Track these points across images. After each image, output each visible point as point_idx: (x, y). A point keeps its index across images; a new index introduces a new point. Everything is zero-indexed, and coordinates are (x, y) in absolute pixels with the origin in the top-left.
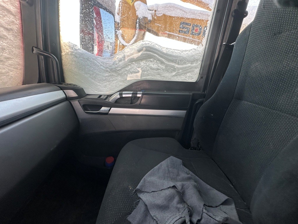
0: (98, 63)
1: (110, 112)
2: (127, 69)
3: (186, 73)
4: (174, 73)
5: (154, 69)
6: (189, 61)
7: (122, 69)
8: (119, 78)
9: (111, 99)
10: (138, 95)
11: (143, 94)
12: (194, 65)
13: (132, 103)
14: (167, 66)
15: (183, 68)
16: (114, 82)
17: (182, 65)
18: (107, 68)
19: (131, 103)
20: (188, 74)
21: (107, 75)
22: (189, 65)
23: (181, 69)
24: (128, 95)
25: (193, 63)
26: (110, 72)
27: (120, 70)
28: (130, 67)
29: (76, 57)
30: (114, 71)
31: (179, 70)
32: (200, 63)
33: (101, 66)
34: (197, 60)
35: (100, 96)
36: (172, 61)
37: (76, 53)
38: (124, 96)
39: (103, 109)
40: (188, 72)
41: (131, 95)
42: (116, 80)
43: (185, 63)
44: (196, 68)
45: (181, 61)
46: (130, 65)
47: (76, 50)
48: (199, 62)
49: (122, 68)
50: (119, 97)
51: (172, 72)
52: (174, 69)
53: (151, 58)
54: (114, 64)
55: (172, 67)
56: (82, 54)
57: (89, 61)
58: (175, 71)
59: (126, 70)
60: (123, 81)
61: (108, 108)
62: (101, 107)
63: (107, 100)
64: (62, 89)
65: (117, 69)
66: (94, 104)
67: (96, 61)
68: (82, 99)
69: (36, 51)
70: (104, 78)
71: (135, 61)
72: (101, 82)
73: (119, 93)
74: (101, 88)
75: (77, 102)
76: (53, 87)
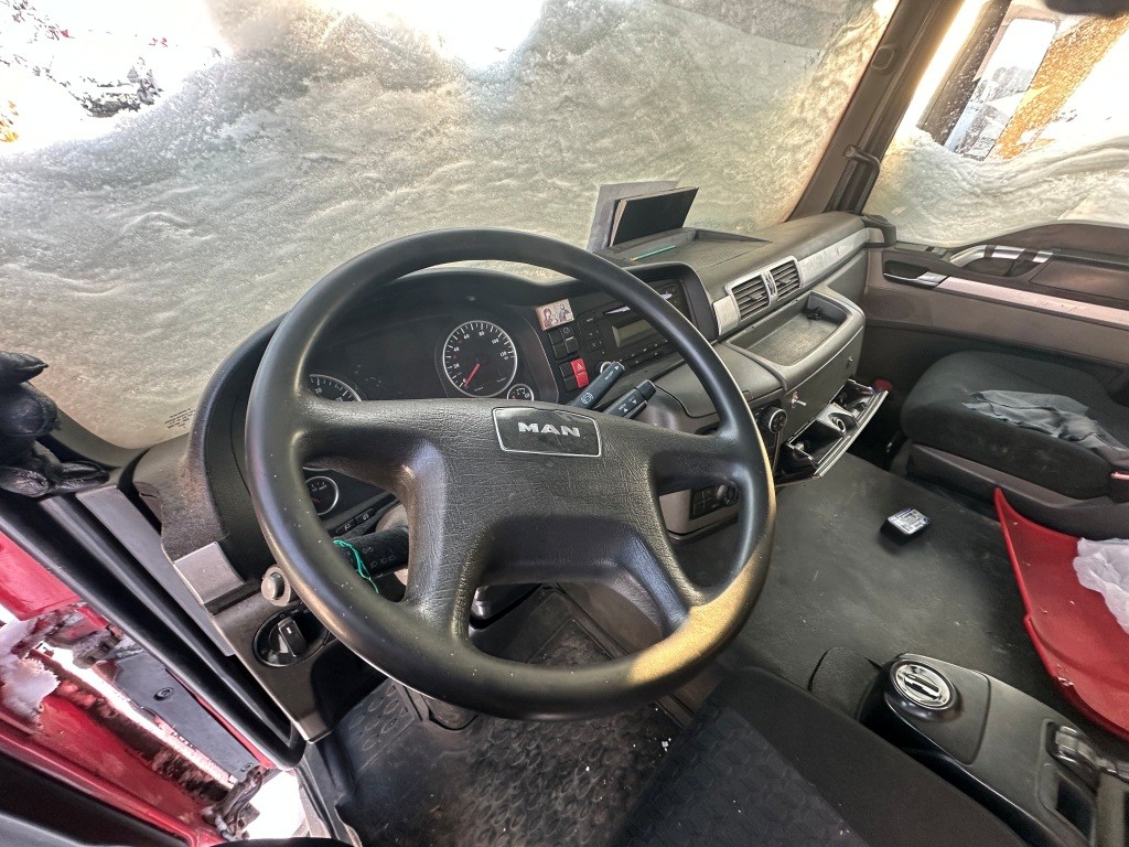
0: (958, 175)
1: (940, 286)
2: (1033, 191)
7: (1016, 190)
8: (998, 212)
9: (954, 260)
10: (1036, 260)
11: (1052, 258)
13: (1009, 274)
16: (978, 220)
18: (978, 186)
19: (1007, 275)
21: (967, 201)
24: (1005, 254)
26: (978, 196)
27: (1011, 192)
28: (1045, 186)
29: (913, 160)
30: (994, 194)
33: (964, 180)
35: (930, 249)
37: (917, 153)
38: (995, 255)
39: (927, 278)
41: (1015, 257)
42: (984, 216)
46: (1050, 181)
47: (922, 145)
49: (1021, 188)
50: (982, 255)
54: (1000, 178)
56: (930, 154)
57: (940, 169)
59: (1029, 194)
60: (1005, 220)
61: (941, 277)
62: (923, 271)
63: (944, 259)
64: (867, 225)
65: (1004, 190)
66: (908, 264)
67: (955, 171)
68: (891, 249)
69: (852, 153)
70: (955, 209)
71: (1070, 173)
72: (943, 217)
73: (984, 247)
74: (935, 231)
75: (880, 254)
76: (855, 221)
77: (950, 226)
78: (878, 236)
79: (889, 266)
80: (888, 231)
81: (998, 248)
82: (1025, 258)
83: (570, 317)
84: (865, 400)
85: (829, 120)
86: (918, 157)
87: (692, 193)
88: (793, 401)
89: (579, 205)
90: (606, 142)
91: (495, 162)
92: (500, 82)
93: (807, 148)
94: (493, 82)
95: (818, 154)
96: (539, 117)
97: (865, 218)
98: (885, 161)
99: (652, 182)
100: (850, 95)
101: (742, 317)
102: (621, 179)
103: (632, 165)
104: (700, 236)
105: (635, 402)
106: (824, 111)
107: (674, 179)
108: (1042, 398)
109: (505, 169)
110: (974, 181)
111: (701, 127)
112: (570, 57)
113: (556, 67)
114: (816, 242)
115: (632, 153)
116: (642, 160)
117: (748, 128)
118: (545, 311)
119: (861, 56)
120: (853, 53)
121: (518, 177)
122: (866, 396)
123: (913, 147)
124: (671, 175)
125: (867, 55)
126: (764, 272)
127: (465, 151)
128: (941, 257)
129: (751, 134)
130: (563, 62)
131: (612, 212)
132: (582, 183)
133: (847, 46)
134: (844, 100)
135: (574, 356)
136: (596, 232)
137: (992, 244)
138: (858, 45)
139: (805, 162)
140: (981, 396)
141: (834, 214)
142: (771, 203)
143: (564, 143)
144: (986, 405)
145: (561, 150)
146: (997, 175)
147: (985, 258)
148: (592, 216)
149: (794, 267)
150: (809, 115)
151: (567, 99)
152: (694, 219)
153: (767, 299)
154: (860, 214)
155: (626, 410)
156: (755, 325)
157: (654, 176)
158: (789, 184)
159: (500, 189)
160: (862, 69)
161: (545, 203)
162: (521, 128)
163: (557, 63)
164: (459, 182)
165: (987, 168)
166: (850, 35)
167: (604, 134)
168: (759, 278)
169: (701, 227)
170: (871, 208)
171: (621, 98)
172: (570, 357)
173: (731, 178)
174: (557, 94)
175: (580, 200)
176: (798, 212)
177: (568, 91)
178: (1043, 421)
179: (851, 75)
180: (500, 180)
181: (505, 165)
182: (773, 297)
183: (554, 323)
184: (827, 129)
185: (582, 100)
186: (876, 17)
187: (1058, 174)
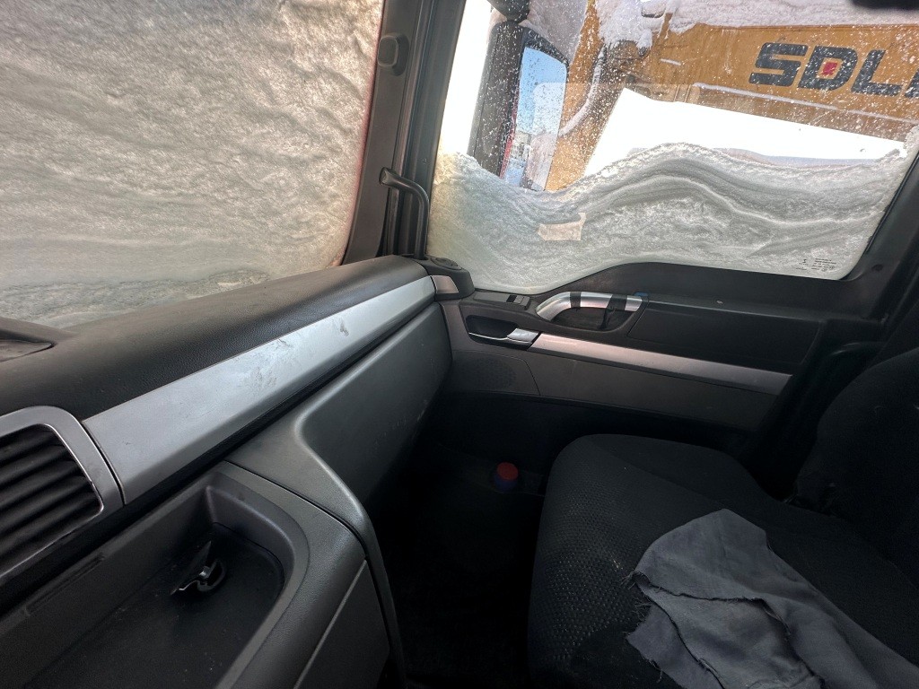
1: (535, 345)
3: (808, 249)
4: (758, 246)
5: (686, 230)
6: (827, 208)
9: (542, 310)
10: (628, 308)
11: (644, 305)
12: (849, 220)
13: (605, 326)
14: (736, 220)
15: (799, 230)
17: (798, 218)
19: (602, 327)
20: (815, 253)
22: (828, 220)
23: (790, 232)
24: (593, 301)
25: (846, 216)
31: (782, 236)
32: (875, 214)
34: (866, 205)
35: (512, 297)
36: (761, 207)
38: (583, 304)
39: (518, 335)
40: (816, 246)
41: (604, 305)
43: (812, 214)
44: (853, 230)
45: (794, 206)
47: (470, 172)
48: (873, 213)
50: (568, 305)
51: (750, 242)
52: (764, 231)
53: (684, 196)
55: (754, 226)
56: (482, 183)
57: (497, 200)
58: (765, 239)
60: (578, 260)
61: (532, 335)
62: (511, 327)
63: (530, 311)
64: (430, 271)
66: (495, 318)
67: (514, 203)
68: (468, 300)
70: (526, 248)
71: (628, 204)
72: (516, 259)
73: (568, 294)
74: (512, 275)
75: (456, 308)
76: (417, 268)
77: (526, 268)
78: (448, 285)
79: (472, 322)
80: (461, 278)
81: (584, 294)
82: (616, 306)
86: (470, 186)
93: (324, 167)
97: (427, 263)
98: (436, 192)
106: (326, 114)
119: (355, 41)
120: (336, 29)
123: (461, 174)
128: (526, 308)
129: (111, 101)
133: (319, 11)
137: (575, 288)
138: (341, 21)
139: (330, 189)
141: (391, 257)
146: (557, 207)
147: (573, 308)
150: (297, 113)
154: (422, 258)
158: (314, 218)
170: (433, 250)
176: (348, 256)
187: (617, 205)
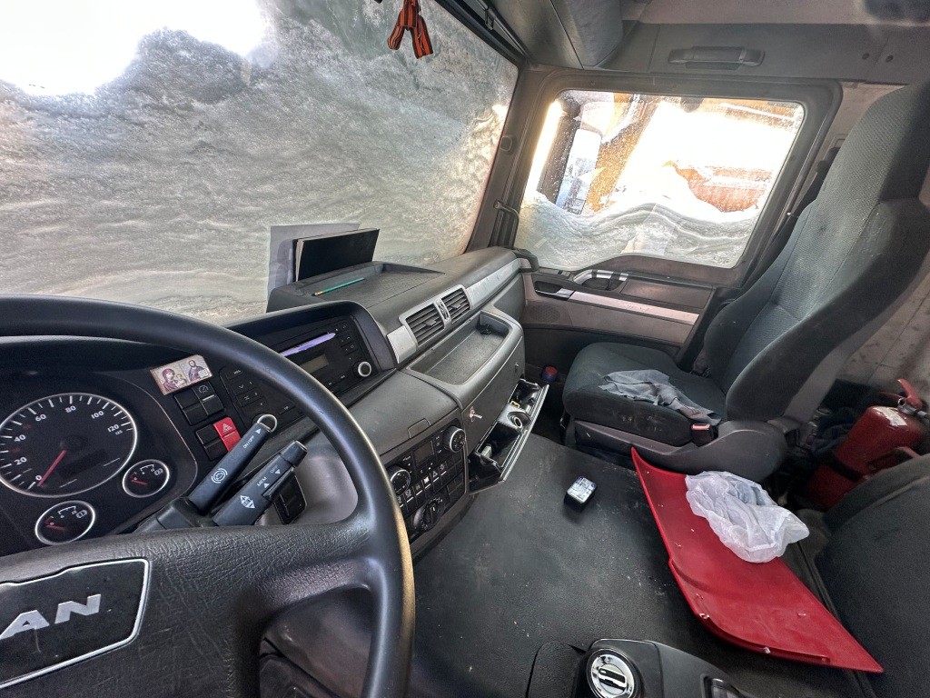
0: (567, 223)
1: (571, 298)
2: (610, 234)
3: (716, 252)
4: (692, 249)
5: (656, 239)
6: (725, 232)
7: (601, 234)
8: (594, 248)
9: (577, 279)
10: (621, 279)
11: (629, 277)
12: (736, 238)
13: (608, 288)
14: (681, 236)
15: (712, 241)
16: (584, 252)
17: (711, 236)
18: (579, 230)
19: (607, 289)
20: (719, 254)
21: (576, 240)
22: (725, 237)
23: (707, 242)
24: (604, 275)
25: (734, 236)
26: (581, 237)
27: (598, 235)
28: (615, 232)
29: (539, 212)
30: (588, 236)
31: (703, 245)
32: (747, 236)
34: (742, 231)
35: (560, 272)
36: (693, 229)
37: (540, 207)
38: (598, 276)
39: (563, 292)
40: (720, 250)
41: (609, 277)
42: (587, 250)
43: (718, 234)
44: (737, 243)
45: (709, 230)
46: (617, 229)
47: (542, 203)
48: (746, 235)
49: (603, 233)
50: (590, 276)
51: (688, 247)
52: (695, 242)
53: (655, 221)
54: (590, 226)
55: (690, 239)
56: (548, 209)
57: (556, 219)
58: (694, 245)
59: (608, 237)
60: (599, 253)
61: (570, 292)
62: (559, 287)
63: (570, 279)
64: (518, 256)
65: (594, 233)
66: (551, 283)
67: (565, 220)
68: (536, 273)
69: (499, 206)
70: (570, 245)
71: (627, 224)
72: (564, 251)
73: (591, 271)
74: (561, 260)
75: (530, 277)
76: (509, 253)
77: (569, 256)
78: (527, 265)
79: (537, 285)
80: (532, 260)
81: (599, 271)
82: (614, 278)
83: (206, 373)
84: (534, 395)
85: (479, 182)
86: (541, 210)
87: (375, 234)
88: (471, 416)
89: (247, 244)
90: (268, 188)
91: (106, 202)
92: (89, 117)
93: (468, 200)
94: (74, 114)
95: (477, 205)
96: (167, 159)
97: (516, 251)
98: (521, 212)
99: (332, 223)
100: (490, 166)
101: (419, 343)
102: (294, 221)
103: (305, 209)
104: (387, 268)
105: (278, 472)
106: (474, 175)
107: (355, 221)
108: (642, 372)
109: (124, 210)
110: (576, 227)
111: (371, 180)
112: (196, 104)
113: (180, 112)
114: (481, 271)
115: (303, 198)
116: (316, 205)
117: (416, 184)
118: (164, 373)
119: (492, 140)
120: (485, 137)
121: (149, 218)
122: (534, 391)
123: (536, 203)
124: (352, 218)
125: (496, 141)
126: (437, 300)
127: (41, 188)
128: (568, 277)
129: (419, 189)
130: (189, 108)
131: (291, 251)
132: (246, 225)
133: (480, 132)
134: (487, 169)
135: (219, 416)
136: (276, 268)
137: (595, 268)
138: (488, 133)
139: (469, 211)
140: (609, 378)
141: (495, 248)
142: (448, 240)
143: (210, 187)
144: (613, 385)
145: (209, 193)
146: (588, 224)
147: (592, 278)
148: (268, 255)
149: (463, 293)
150: (464, 178)
151: (203, 144)
152: (381, 254)
153: (442, 323)
154: (513, 249)
155: (266, 485)
156: (434, 348)
157: (333, 219)
158: (460, 226)
159: (120, 230)
160: (495, 149)
161: (199, 244)
162: (138, 167)
163: (179, 107)
164: (39, 223)
165: (582, 220)
166: (481, 126)
167: (264, 180)
168: (432, 306)
169: (387, 261)
170: (519, 244)
171: (277, 150)
172: (211, 419)
173: (409, 220)
174: (189, 138)
175: (247, 240)
176: (470, 247)
177: (203, 136)
178: (647, 393)
179: (488, 153)
180: (118, 221)
181: (123, 205)
182: (447, 321)
183: (180, 385)
184: (479, 189)
185: (226, 147)
186: (495, 115)
187: (620, 224)
